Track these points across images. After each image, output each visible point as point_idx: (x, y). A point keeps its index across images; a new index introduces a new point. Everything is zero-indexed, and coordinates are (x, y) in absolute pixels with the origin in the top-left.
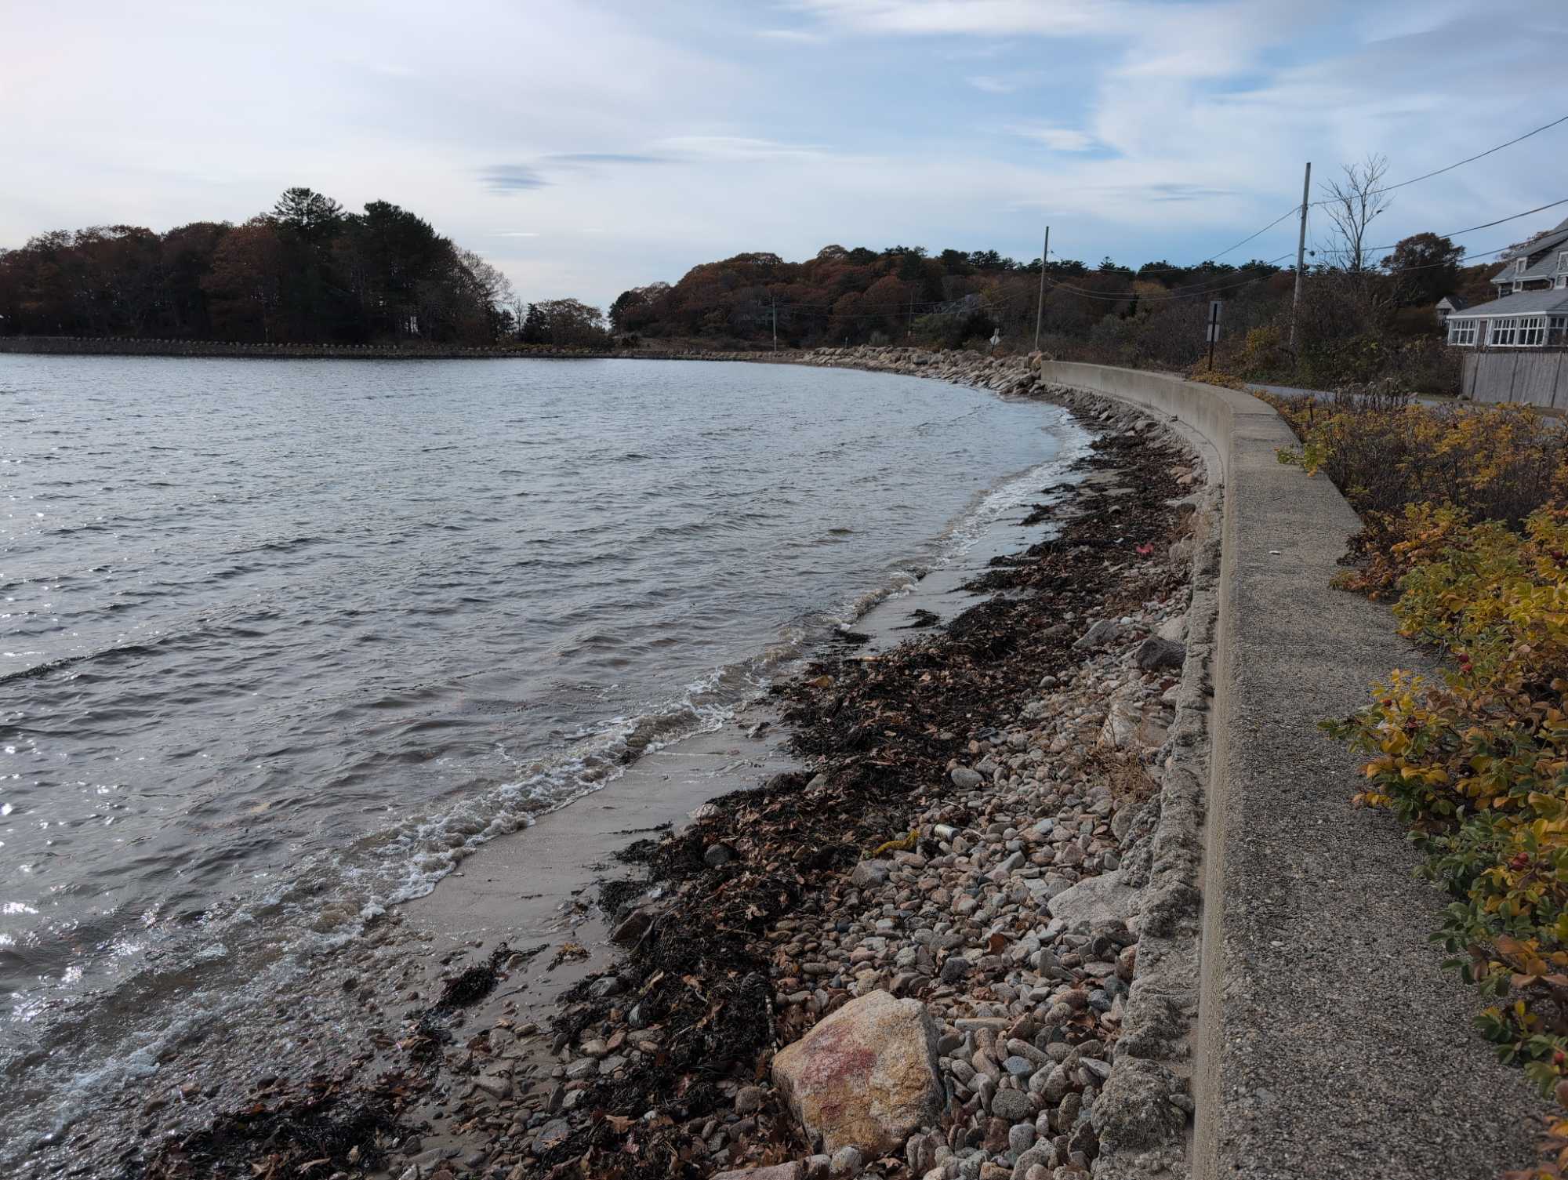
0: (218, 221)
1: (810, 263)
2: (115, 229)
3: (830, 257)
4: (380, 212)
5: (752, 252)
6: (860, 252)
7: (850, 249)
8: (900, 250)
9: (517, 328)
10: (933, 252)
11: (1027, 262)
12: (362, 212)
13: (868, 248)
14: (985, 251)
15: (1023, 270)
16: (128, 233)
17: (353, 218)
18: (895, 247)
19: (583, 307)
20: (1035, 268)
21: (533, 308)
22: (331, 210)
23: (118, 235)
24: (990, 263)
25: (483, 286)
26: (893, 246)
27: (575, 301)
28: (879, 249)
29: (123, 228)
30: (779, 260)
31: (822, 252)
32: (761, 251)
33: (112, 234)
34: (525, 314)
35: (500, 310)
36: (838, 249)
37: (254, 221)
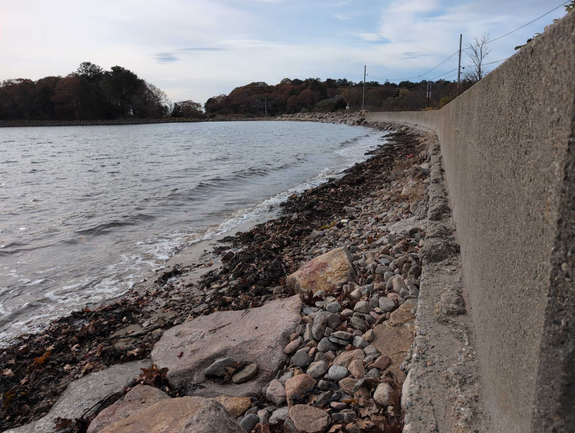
0: (56, 76)
1: (278, 85)
2: (18, 80)
3: (285, 83)
4: (117, 70)
5: (256, 82)
6: (296, 80)
7: (292, 79)
8: (311, 79)
9: (170, 112)
10: (323, 80)
11: (358, 82)
12: (110, 70)
13: (299, 79)
14: (342, 79)
15: (356, 85)
16: (22, 81)
17: (107, 73)
18: (309, 78)
19: (195, 103)
20: (361, 84)
21: (176, 104)
22: (99, 70)
23: (19, 82)
24: (344, 83)
25: (157, 97)
26: (308, 78)
27: (191, 101)
28: (303, 79)
29: (20, 80)
30: (266, 84)
31: (282, 81)
32: (259, 81)
33: (17, 82)
34: (173, 106)
35: (164, 106)
36: (288, 80)
37: (70, 75)
